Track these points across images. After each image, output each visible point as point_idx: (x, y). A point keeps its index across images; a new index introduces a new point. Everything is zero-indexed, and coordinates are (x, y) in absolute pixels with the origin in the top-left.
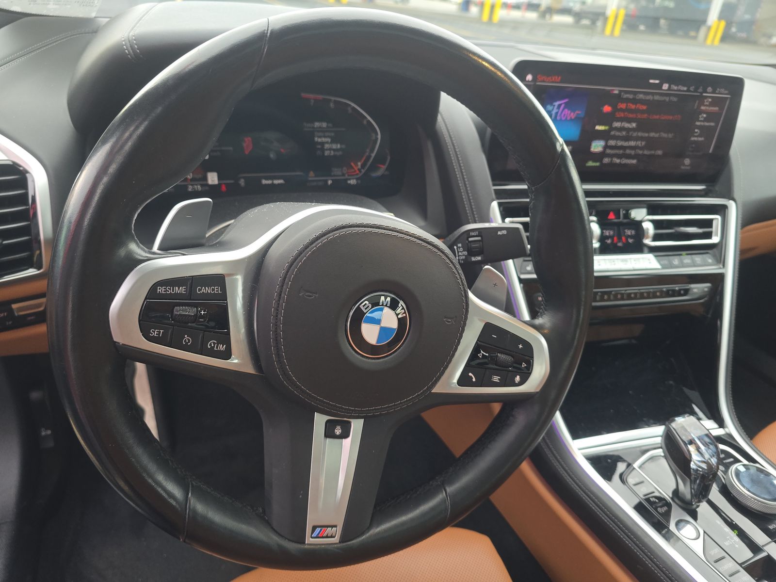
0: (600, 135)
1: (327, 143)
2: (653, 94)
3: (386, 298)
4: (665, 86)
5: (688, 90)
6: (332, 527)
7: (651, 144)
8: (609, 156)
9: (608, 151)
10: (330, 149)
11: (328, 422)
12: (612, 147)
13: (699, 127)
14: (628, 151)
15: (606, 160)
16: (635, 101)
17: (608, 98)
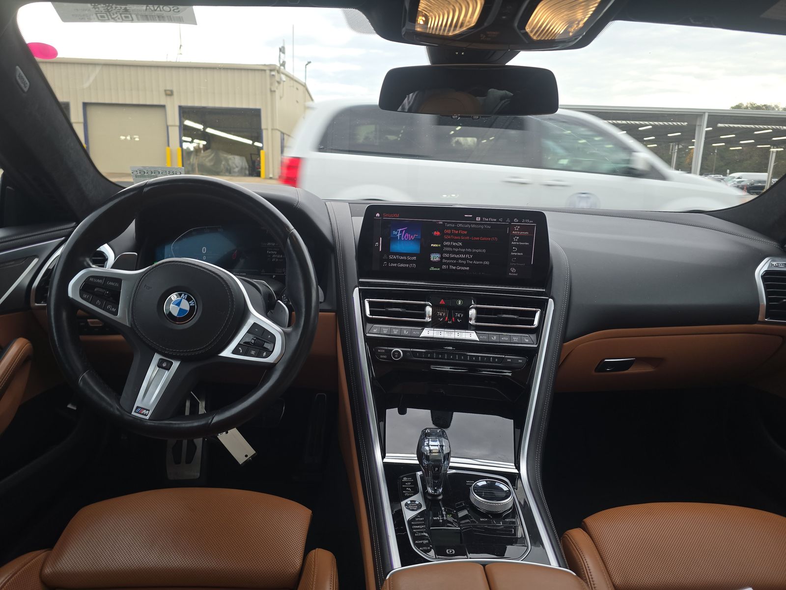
0: (435, 250)
1: (274, 254)
2: (470, 224)
3: (185, 295)
4: (478, 219)
5: (498, 221)
6: (147, 410)
7: (476, 257)
8: (445, 264)
9: (444, 261)
10: (276, 258)
11: (160, 359)
12: (446, 258)
13: (515, 246)
14: (460, 261)
15: (444, 267)
16: (456, 228)
17: (436, 227)
